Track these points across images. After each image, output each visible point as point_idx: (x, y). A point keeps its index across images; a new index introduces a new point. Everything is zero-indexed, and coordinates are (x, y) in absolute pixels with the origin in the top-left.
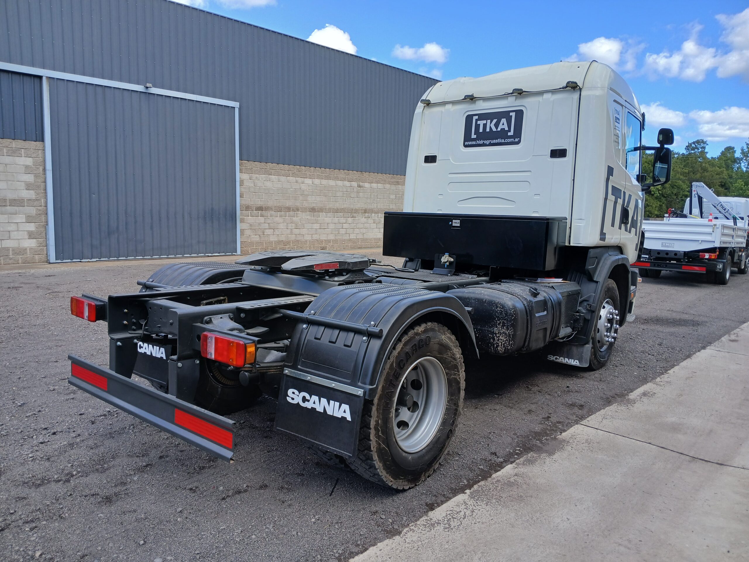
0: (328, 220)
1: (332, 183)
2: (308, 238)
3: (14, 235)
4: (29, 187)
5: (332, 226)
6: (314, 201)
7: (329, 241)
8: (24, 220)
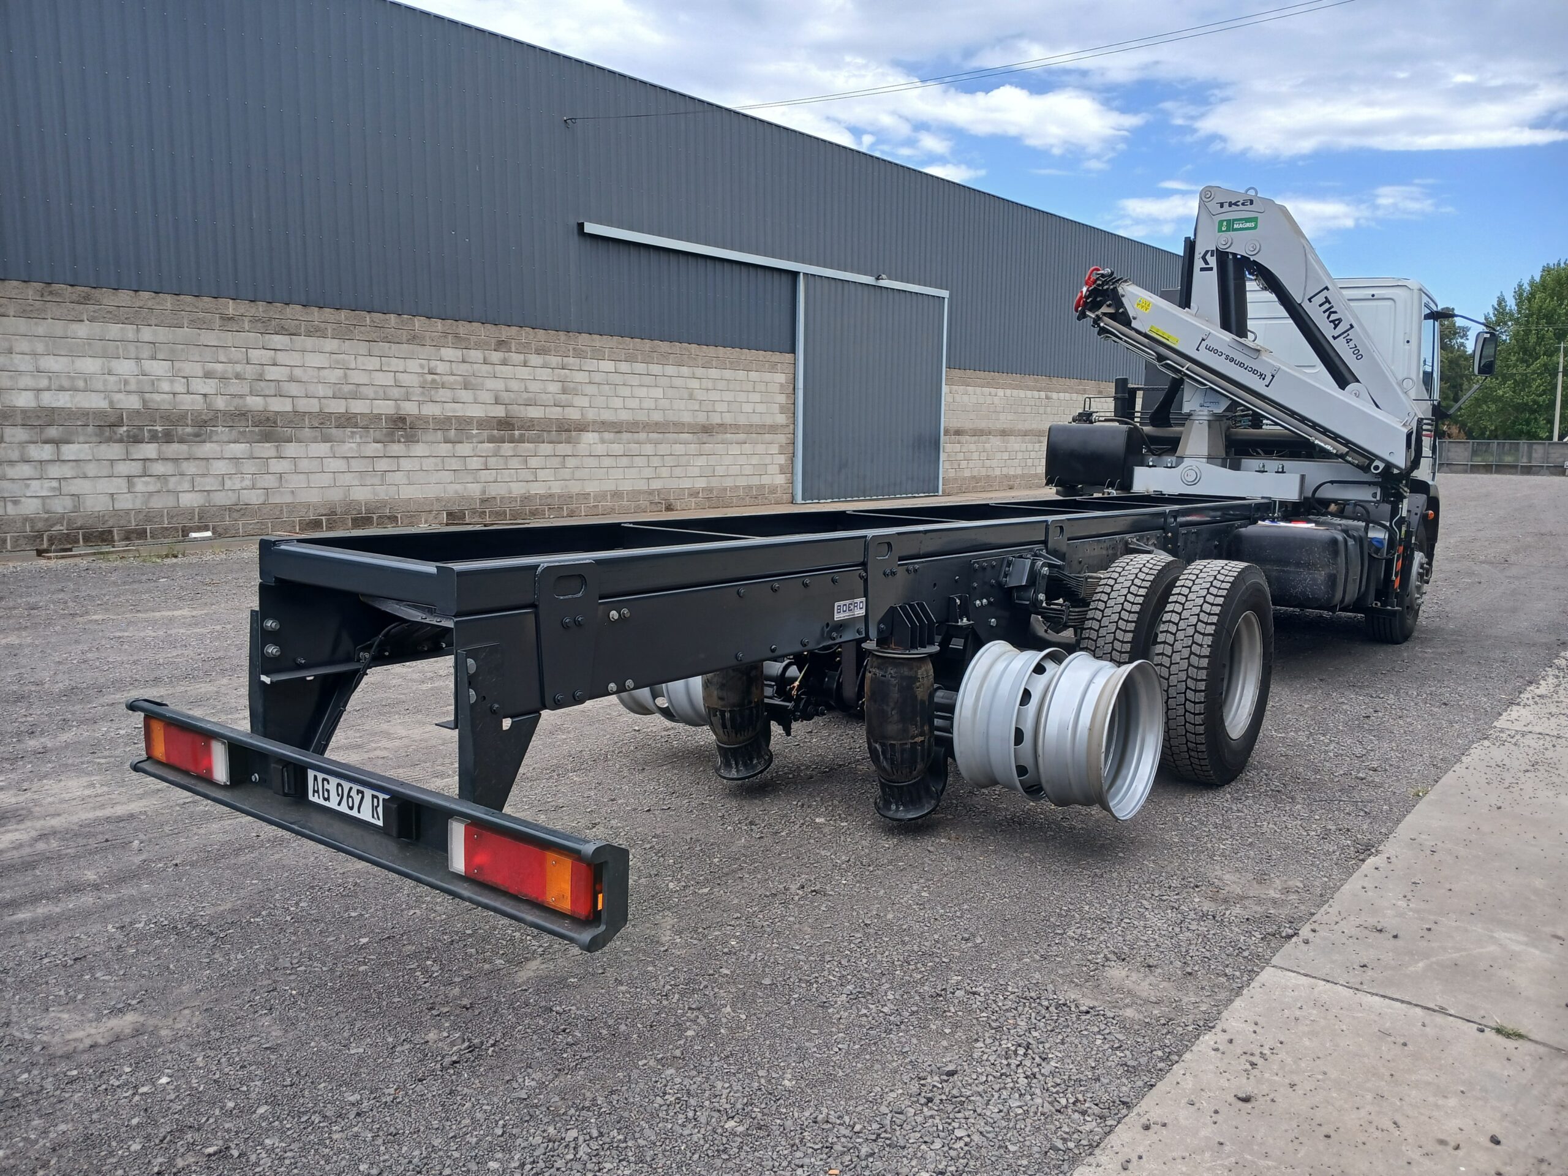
0: (1017, 447)
1: (1022, 393)
2: (997, 472)
3: (769, 469)
4: (782, 409)
5: (1020, 455)
6: (1004, 421)
7: (1015, 476)
8: (776, 451)
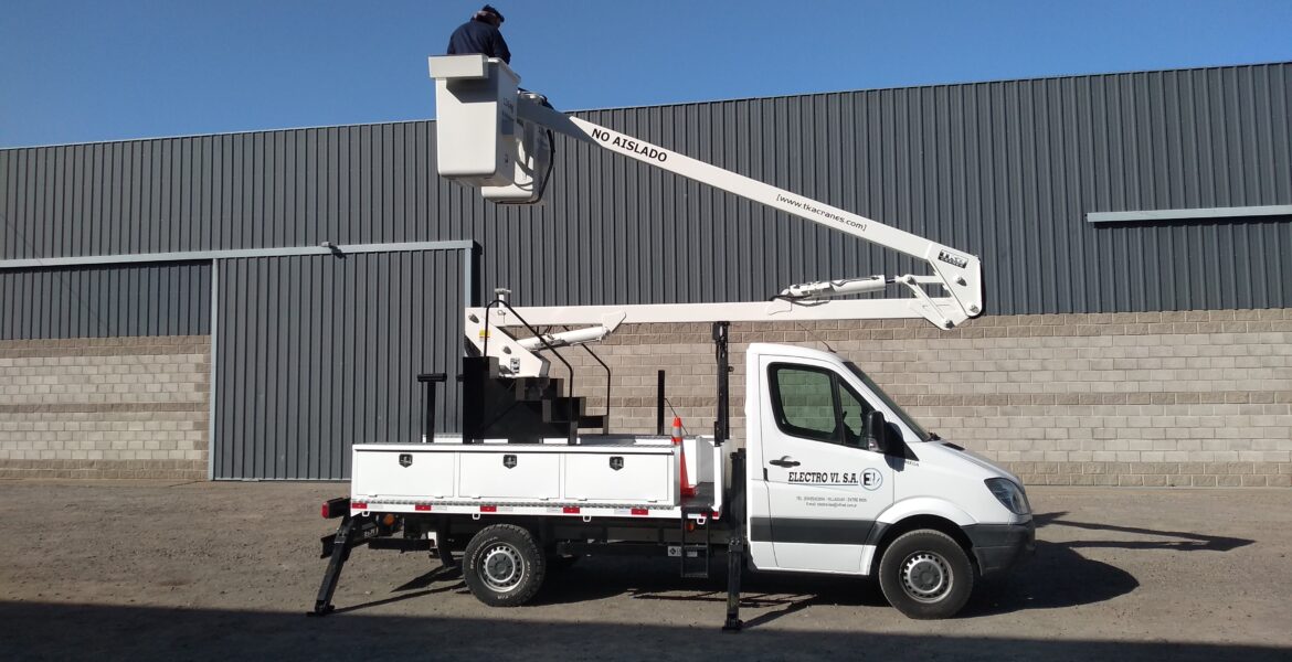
3: (181, 444)
4: (199, 387)
8: (191, 428)
